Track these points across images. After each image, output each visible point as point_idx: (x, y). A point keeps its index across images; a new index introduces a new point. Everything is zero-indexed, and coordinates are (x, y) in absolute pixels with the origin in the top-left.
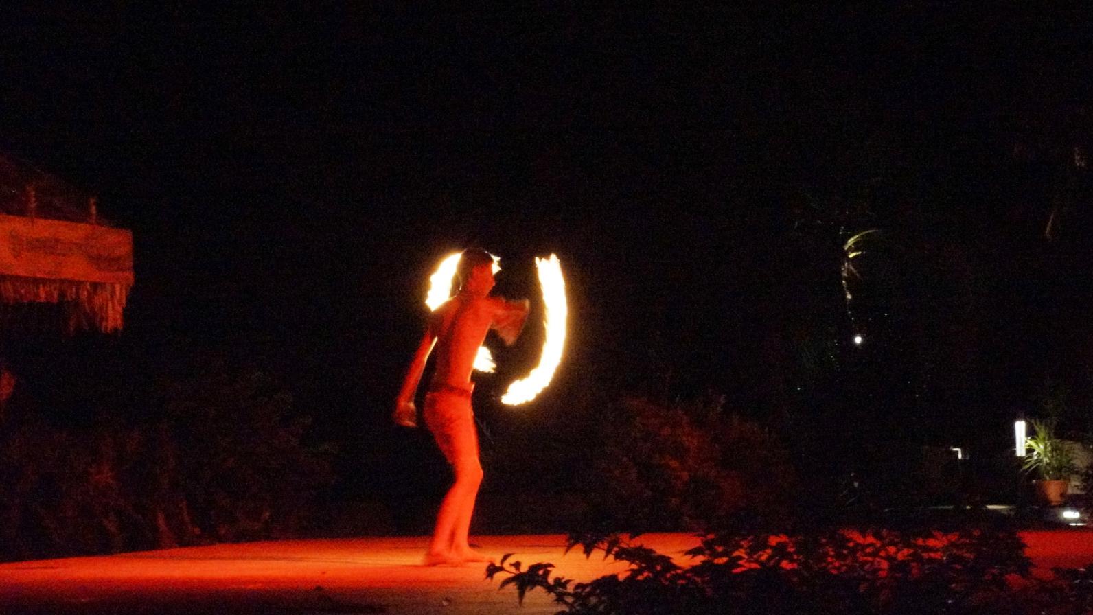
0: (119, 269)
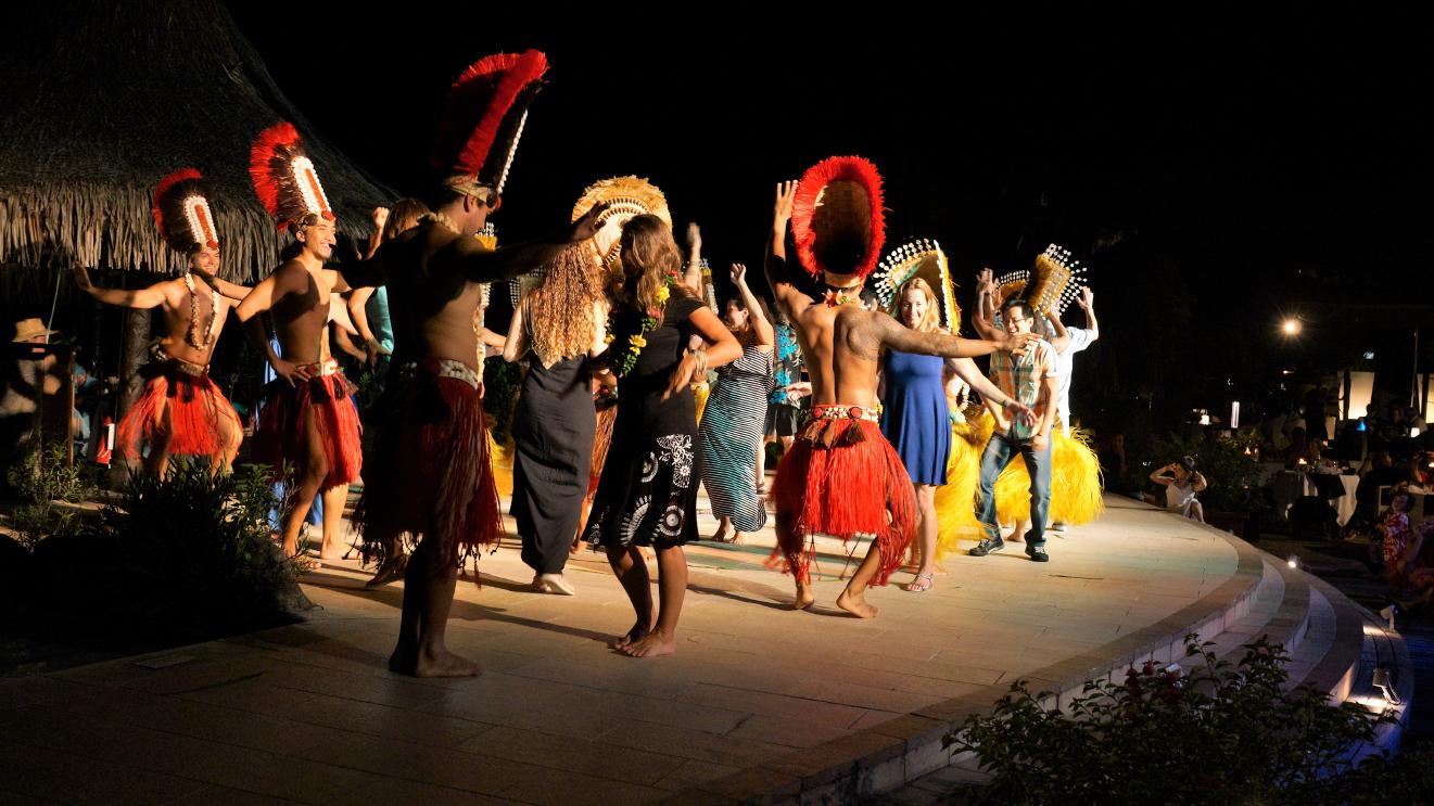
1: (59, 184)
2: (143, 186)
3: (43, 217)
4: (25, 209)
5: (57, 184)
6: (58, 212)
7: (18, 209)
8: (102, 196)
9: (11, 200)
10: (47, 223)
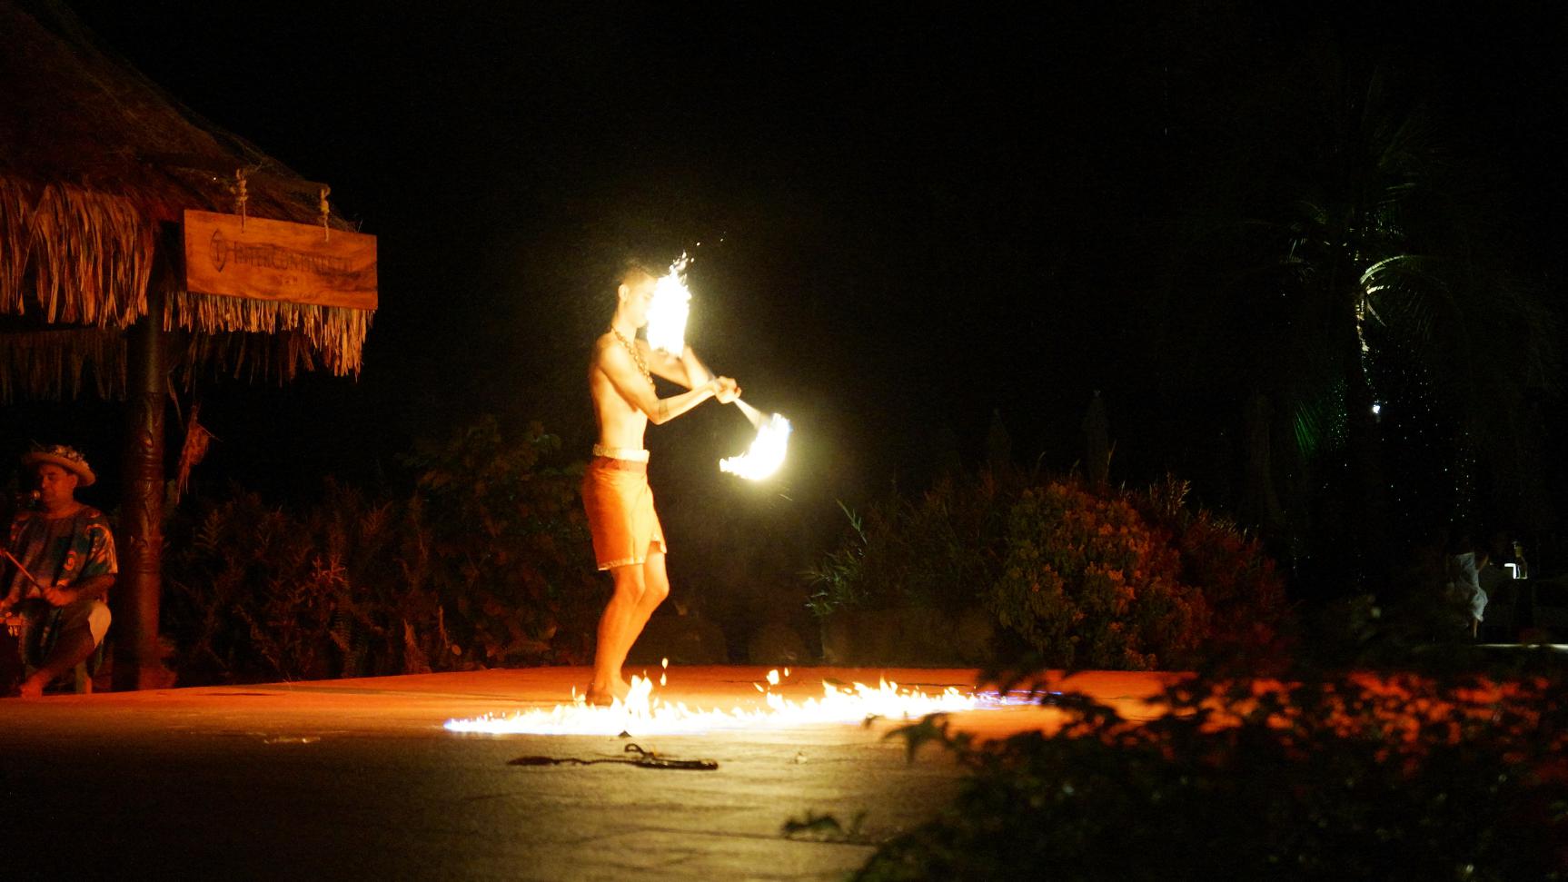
0: (357, 289)
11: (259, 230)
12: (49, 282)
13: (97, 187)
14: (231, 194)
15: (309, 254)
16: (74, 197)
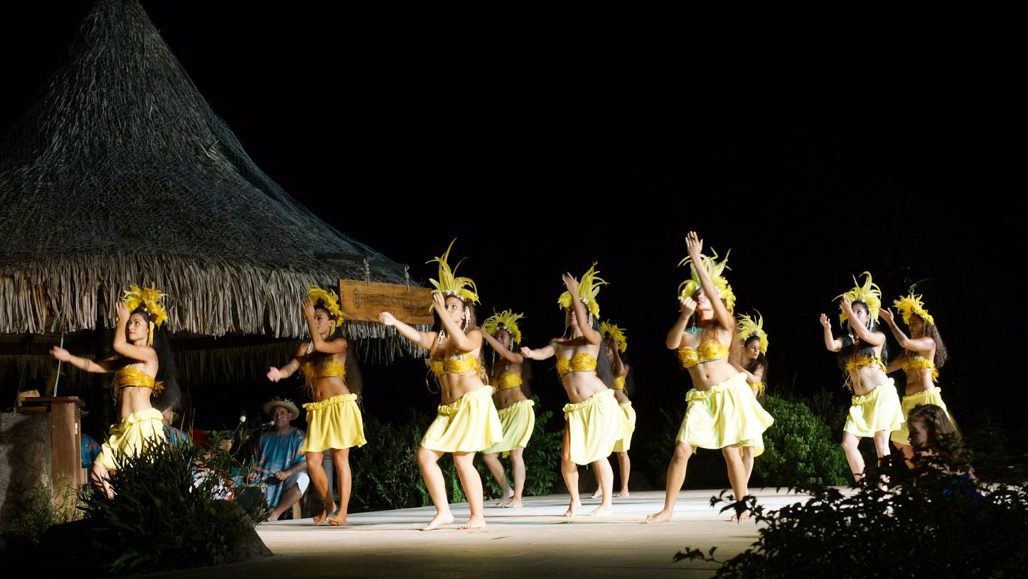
0: (424, 315)
1: (58, 258)
2: (131, 252)
3: (45, 289)
4: (29, 282)
5: (56, 258)
6: (58, 281)
7: (24, 282)
8: (95, 264)
9: (17, 276)
10: (49, 292)
11: (375, 288)
12: (276, 317)
13: (297, 271)
14: (362, 271)
15: (401, 299)
16: (286, 276)
